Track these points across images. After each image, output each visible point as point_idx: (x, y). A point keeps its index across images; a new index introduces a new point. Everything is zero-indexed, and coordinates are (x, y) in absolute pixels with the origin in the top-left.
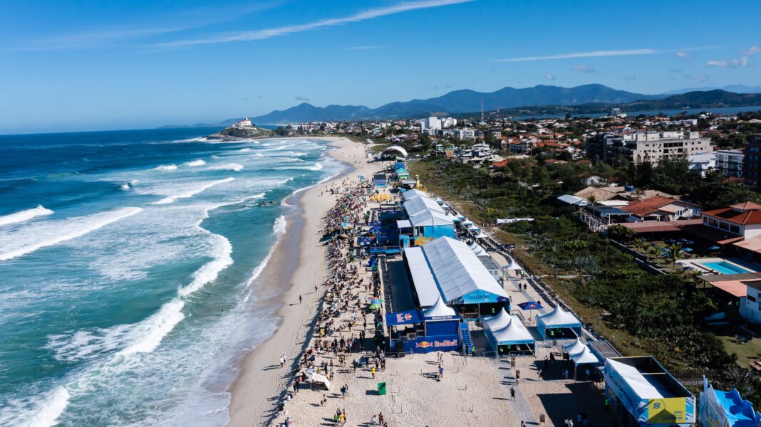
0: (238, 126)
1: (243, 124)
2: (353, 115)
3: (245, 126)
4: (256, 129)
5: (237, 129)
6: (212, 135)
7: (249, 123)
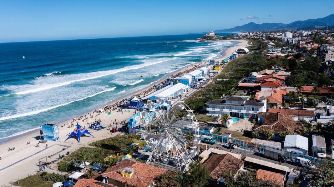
0: (208, 35)
1: (211, 34)
2: (275, 27)
3: (211, 35)
4: (216, 36)
5: (208, 36)
6: (197, 39)
7: (213, 33)
